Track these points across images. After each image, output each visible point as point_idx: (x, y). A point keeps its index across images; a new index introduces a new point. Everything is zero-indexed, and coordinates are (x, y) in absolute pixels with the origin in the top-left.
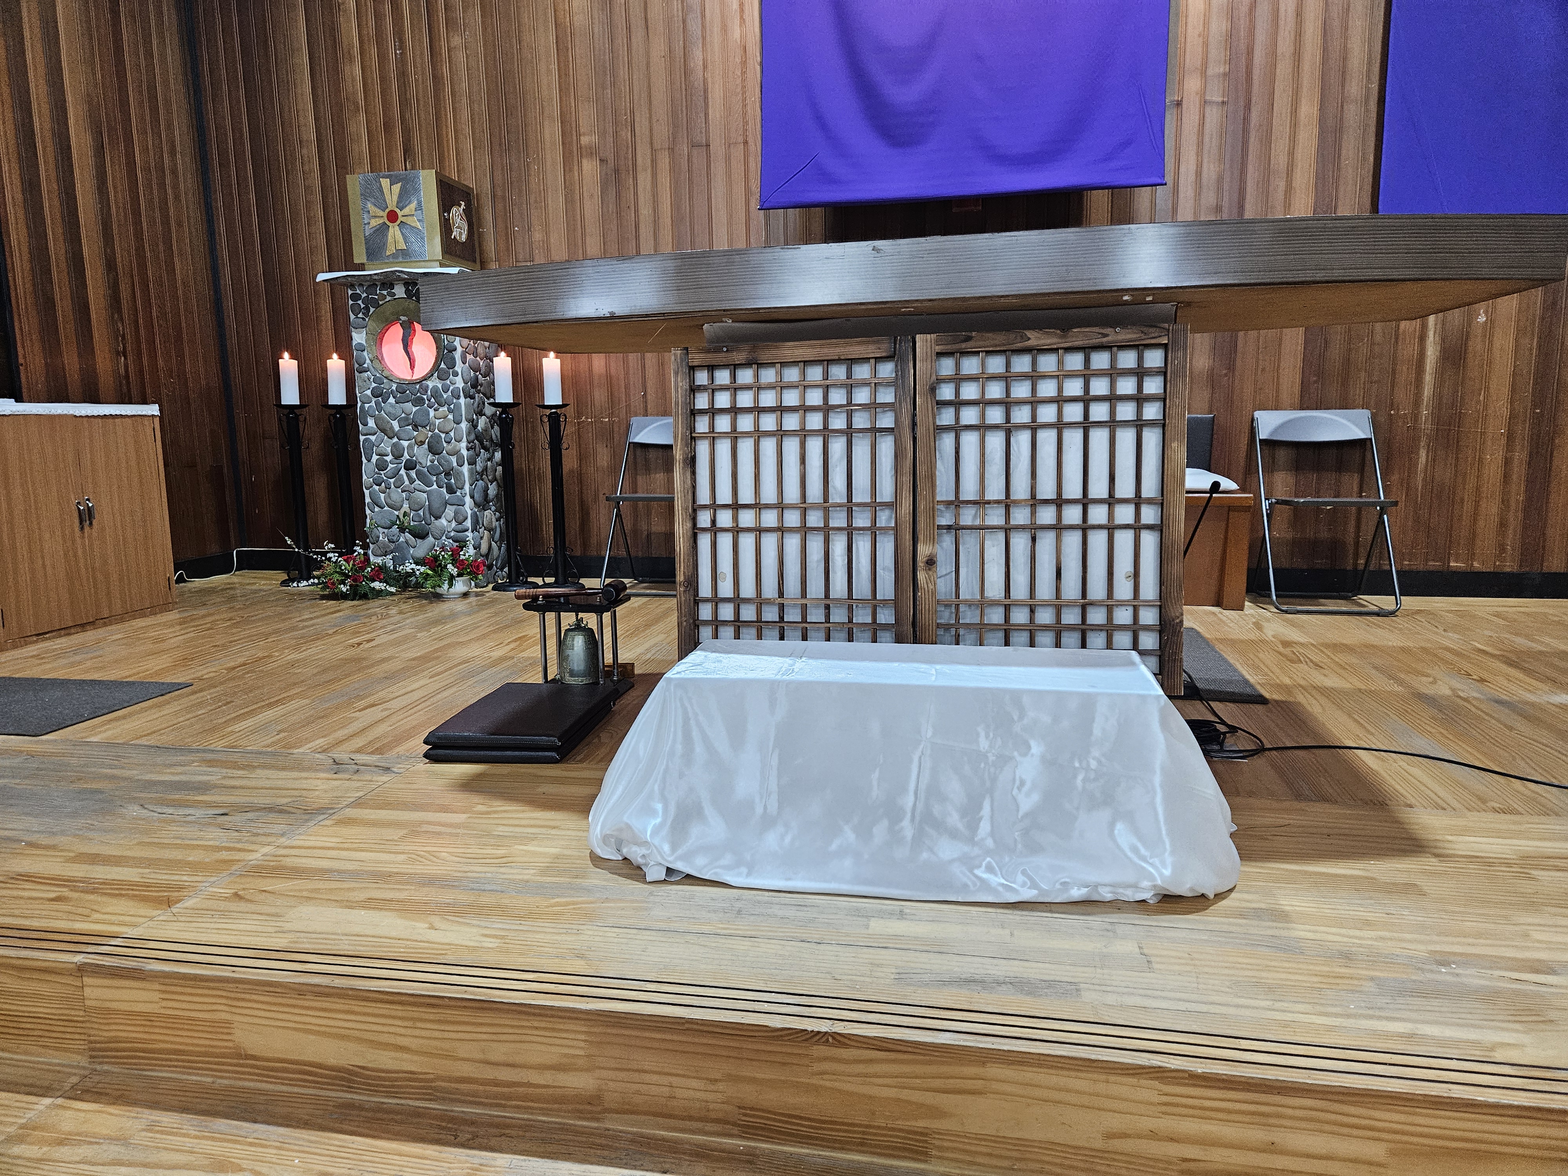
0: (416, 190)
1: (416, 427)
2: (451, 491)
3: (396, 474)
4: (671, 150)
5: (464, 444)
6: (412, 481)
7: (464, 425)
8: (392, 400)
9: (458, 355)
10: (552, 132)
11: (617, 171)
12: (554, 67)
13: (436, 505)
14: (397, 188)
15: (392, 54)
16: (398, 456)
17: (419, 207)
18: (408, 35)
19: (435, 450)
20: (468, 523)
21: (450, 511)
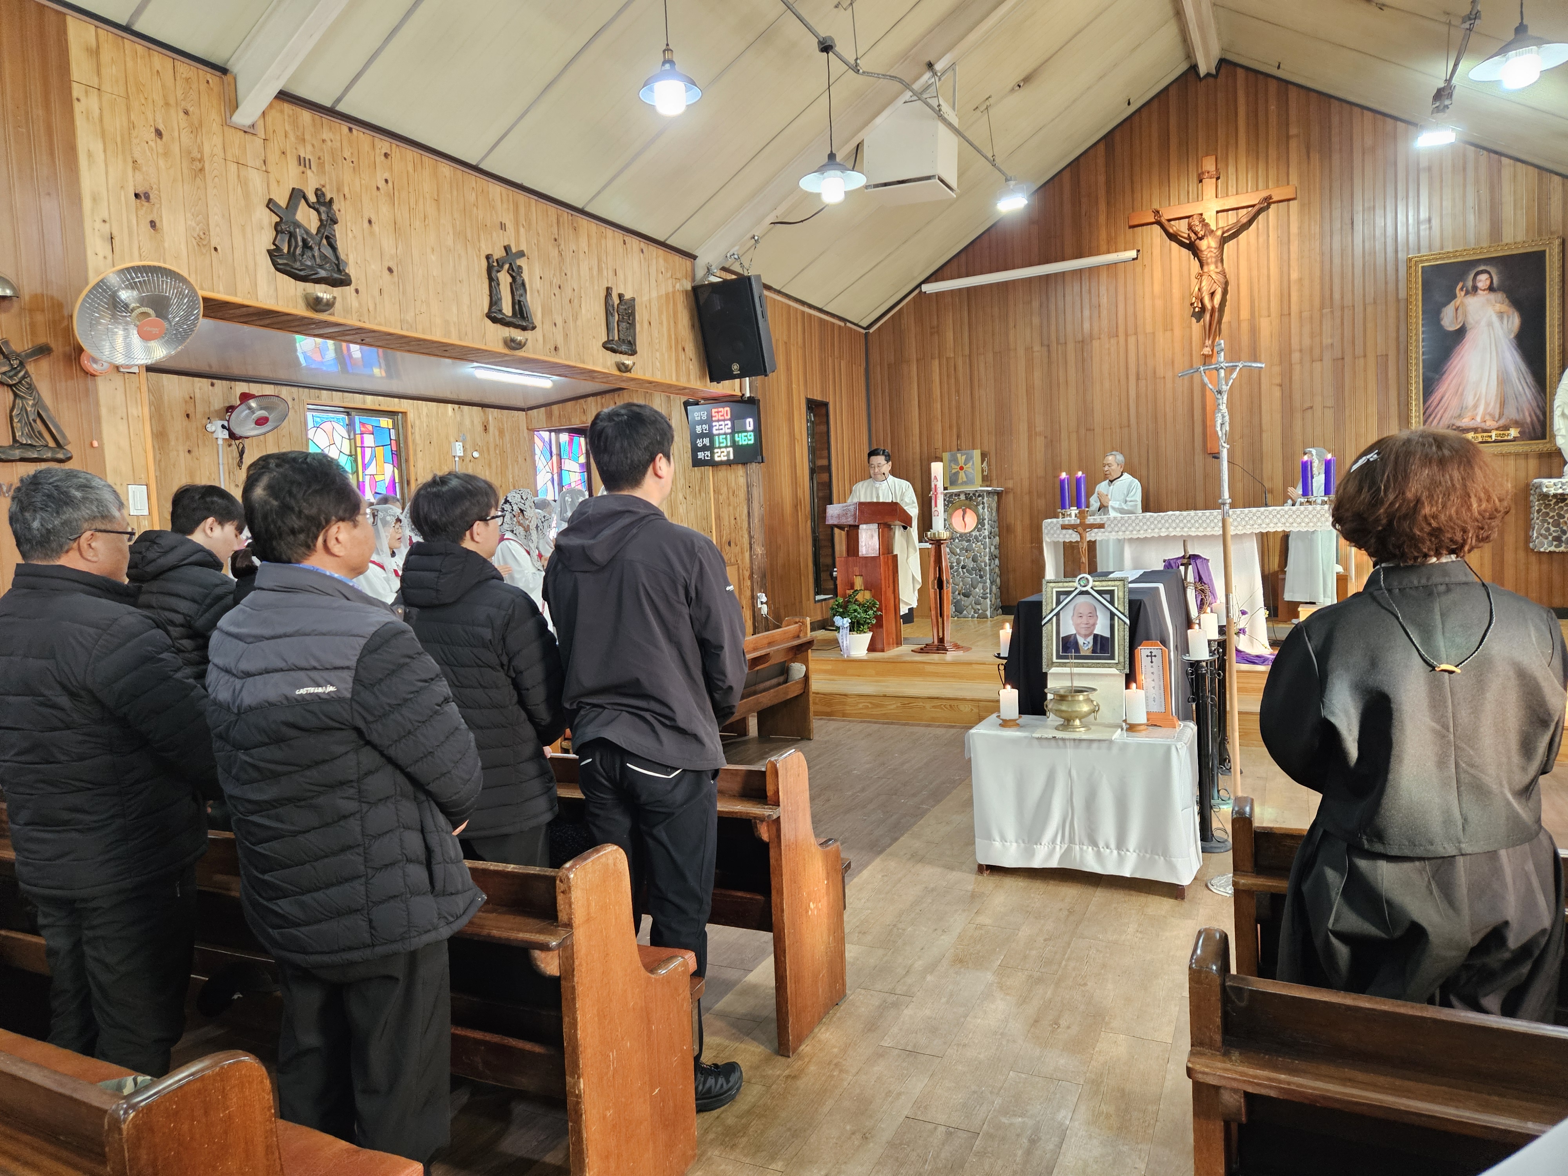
0: (972, 458)
1: (967, 551)
2: (981, 577)
3: (957, 571)
4: (1077, 432)
5: (987, 558)
6: (964, 573)
7: (987, 550)
8: (957, 540)
9: (986, 522)
10: (1023, 427)
11: (1052, 441)
12: (1025, 400)
13: (975, 583)
14: (964, 457)
15: (954, 398)
16: (958, 563)
17: (973, 464)
18: (961, 391)
19: (974, 560)
20: (988, 591)
21: (980, 585)
